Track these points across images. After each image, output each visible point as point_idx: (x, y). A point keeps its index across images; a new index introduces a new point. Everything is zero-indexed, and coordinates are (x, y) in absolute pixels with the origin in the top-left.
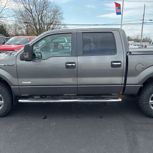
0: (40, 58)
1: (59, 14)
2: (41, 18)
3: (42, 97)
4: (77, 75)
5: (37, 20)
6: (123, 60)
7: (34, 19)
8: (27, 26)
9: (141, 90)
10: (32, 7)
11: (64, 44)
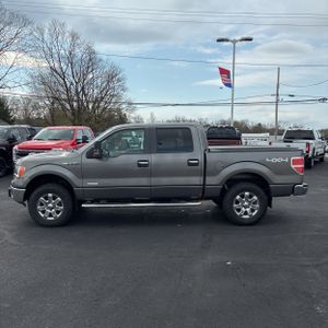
0: (108, 156)
1: (119, 80)
2: (83, 88)
3: (110, 201)
4: (151, 174)
5: (73, 92)
6: (201, 158)
7: (68, 90)
8: (53, 103)
9: (223, 191)
10: (64, 68)
11: (129, 139)
